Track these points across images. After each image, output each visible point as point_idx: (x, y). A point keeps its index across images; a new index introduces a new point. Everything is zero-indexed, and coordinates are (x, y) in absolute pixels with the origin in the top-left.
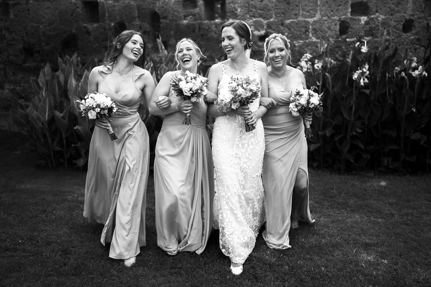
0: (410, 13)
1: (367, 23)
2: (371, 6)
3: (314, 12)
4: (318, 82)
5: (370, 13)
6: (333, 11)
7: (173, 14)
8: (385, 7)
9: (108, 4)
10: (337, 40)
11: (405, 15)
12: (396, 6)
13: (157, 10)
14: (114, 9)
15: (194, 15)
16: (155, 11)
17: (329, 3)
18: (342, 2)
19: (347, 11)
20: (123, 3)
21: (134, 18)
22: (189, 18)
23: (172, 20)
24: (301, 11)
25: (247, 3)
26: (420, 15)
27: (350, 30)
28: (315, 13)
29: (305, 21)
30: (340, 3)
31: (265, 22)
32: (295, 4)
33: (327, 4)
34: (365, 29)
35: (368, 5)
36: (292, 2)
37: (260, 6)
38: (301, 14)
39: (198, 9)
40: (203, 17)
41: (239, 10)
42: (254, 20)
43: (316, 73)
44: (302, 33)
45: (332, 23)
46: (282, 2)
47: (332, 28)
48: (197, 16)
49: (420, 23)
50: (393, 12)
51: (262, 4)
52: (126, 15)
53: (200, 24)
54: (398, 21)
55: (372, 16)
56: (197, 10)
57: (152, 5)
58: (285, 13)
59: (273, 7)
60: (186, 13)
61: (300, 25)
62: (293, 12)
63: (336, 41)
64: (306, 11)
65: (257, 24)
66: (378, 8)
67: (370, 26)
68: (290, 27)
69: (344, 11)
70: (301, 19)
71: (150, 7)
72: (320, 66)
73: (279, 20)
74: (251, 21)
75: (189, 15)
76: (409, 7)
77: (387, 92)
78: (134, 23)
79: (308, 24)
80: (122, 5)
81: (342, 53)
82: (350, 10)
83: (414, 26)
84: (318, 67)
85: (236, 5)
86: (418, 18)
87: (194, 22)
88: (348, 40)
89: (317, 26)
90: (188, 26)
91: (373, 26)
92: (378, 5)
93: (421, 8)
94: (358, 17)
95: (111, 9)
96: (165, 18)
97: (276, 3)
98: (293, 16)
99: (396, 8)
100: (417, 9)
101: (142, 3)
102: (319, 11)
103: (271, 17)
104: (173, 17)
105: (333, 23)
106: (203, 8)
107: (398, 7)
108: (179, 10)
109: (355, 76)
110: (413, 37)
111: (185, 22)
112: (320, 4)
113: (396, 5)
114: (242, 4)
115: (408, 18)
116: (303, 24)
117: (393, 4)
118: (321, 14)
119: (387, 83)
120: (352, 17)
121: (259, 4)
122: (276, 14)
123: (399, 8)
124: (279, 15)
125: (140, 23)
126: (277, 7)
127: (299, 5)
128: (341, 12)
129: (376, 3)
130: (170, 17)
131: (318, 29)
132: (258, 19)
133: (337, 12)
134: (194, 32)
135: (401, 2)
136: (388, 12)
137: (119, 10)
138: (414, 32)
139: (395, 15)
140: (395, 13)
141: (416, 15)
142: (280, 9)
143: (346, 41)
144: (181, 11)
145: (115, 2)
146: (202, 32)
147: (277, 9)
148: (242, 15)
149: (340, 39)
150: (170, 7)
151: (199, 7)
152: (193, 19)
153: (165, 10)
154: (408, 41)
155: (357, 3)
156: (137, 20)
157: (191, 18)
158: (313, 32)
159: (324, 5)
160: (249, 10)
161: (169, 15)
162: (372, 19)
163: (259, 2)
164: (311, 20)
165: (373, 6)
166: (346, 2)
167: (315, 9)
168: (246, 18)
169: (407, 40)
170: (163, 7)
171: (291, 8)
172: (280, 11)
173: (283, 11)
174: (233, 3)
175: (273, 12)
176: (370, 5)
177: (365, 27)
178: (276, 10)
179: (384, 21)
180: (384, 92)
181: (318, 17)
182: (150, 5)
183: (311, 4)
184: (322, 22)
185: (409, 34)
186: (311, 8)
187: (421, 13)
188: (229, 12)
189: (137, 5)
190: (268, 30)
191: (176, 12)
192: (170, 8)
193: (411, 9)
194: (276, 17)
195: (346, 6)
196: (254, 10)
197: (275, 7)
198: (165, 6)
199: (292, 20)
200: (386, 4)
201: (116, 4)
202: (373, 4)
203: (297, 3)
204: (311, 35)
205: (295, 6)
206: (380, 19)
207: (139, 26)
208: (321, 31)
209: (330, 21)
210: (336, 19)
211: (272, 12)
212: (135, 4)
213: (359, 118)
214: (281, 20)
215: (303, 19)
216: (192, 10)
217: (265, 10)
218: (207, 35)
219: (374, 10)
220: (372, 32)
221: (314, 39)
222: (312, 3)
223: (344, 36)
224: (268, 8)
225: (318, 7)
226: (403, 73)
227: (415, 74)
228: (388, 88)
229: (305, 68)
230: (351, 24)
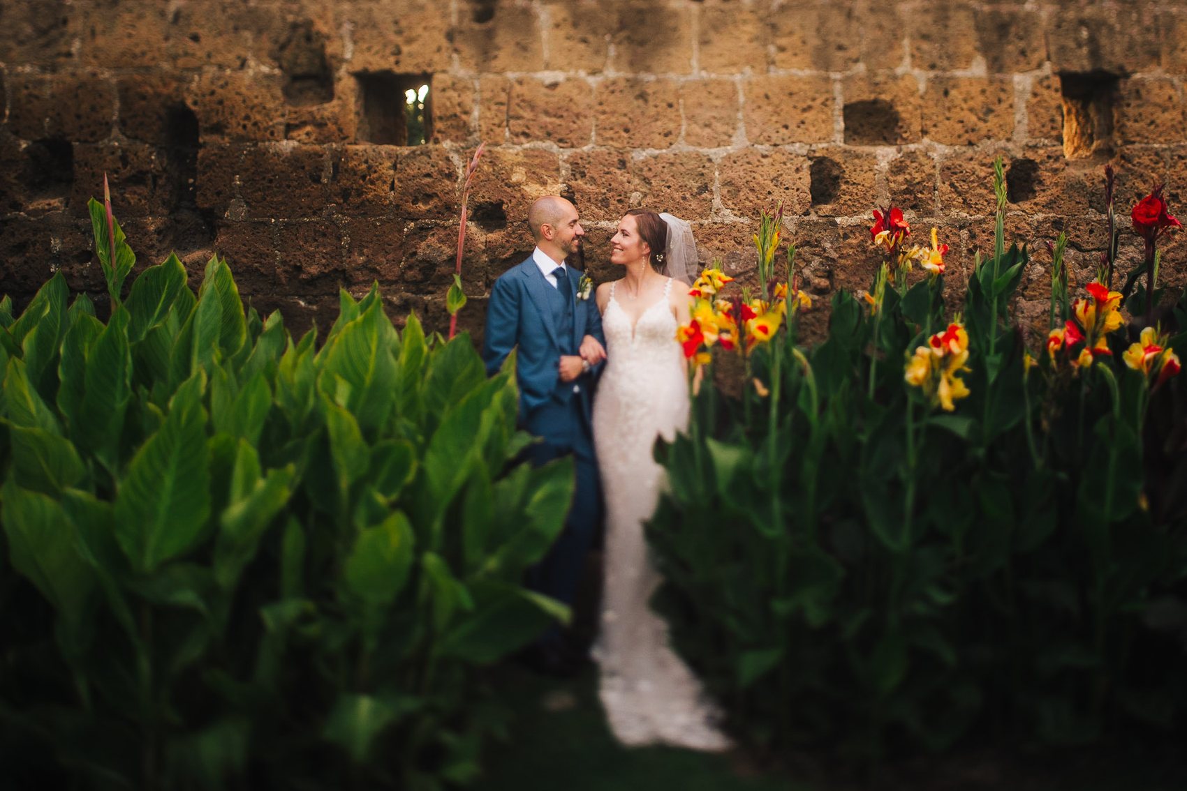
0: (1024, 141)
1: (897, 168)
2: (904, 115)
3: (725, 128)
4: (758, 384)
5: (905, 135)
6: (786, 127)
7: (247, 118)
8: (948, 119)
9: (18, 75)
10: (806, 218)
11: (1010, 145)
12: (980, 119)
13: (189, 102)
14: (36, 92)
15: (321, 125)
16: (183, 103)
17: (775, 101)
18: (814, 99)
19: (833, 129)
20: (73, 75)
21: (108, 126)
22: (301, 134)
23: (242, 139)
24: (684, 123)
25: (504, 90)
26: (1054, 148)
27: (844, 187)
28: (731, 131)
29: (698, 156)
30: (809, 103)
31: (566, 154)
32: (663, 101)
33: (769, 104)
34: (892, 185)
35: (897, 113)
36: (654, 93)
37: (547, 103)
38: (683, 133)
39: (335, 102)
40: (352, 130)
41: (476, 113)
42: (527, 145)
43: (750, 350)
44: (688, 196)
45: (785, 163)
46: (621, 91)
47: (787, 179)
48: (332, 127)
49: (1055, 171)
50: (973, 137)
51: (553, 96)
52: (78, 117)
53: (337, 156)
54: (991, 165)
55: (912, 147)
56: (331, 108)
57: (174, 85)
58: (630, 126)
59: (590, 107)
60: (294, 116)
61: (682, 169)
62: (659, 123)
63: (801, 225)
64: (701, 123)
65: (537, 161)
66: (928, 122)
67: (908, 177)
68: (650, 175)
69: (823, 125)
70: (682, 147)
71: (165, 91)
72: (773, 328)
73: (612, 150)
74: (518, 148)
75: (304, 124)
76: (1019, 122)
77: (1029, 423)
78: (101, 145)
79: (708, 165)
80: (69, 79)
81: (821, 263)
82: (841, 125)
83: (1041, 183)
84: (764, 329)
85: (467, 98)
86: (1049, 157)
87: (317, 147)
88: (838, 220)
89: (737, 173)
90: (296, 160)
91: (918, 177)
92: (926, 111)
93: (1053, 128)
94: (867, 149)
95: (25, 92)
96: (218, 129)
97: (601, 93)
98: (657, 138)
99: (981, 124)
100: (1045, 130)
101: (138, 78)
102: (741, 125)
103: (584, 139)
104: (244, 127)
105: (789, 165)
106: (352, 103)
107: (985, 121)
108: (270, 105)
109: (916, 371)
110: (1040, 216)
111: (287, 146)
112: (746, 102)
113: (981, 115)
114: (488, 95)
115: (1019, 156)
116: (692, 164)
117: (971, 110)
118: (748, 133)
119: (1026, 392)
120: (848, 147)
121: (546, 95)
122: (601, 129)
123: (989, 124)
124: (609, 134)
125: (125, 142)
126: (605, 108)
127: (678, 103)
128: (812, 129)
129: (920, 106)
130: (235, 128)
131: (740, 183)
132: (539, 144)
133: (800, 131)
134: (317, 180)
135: (993, 107)
136: (959, 136)
137: (53, 96)
138: (1041, 198)
139: (981, 146)
140: (980, 139)
141: (1041, 148)
142: (613, 113)
143: (835, 224)
144: (277, 109)
145: (44, 69)
146: (345, 182)
147: (604, 113)
148: (484, 129)
149: (813, 217)
150: (238, 94)
151: (340, 98)
152: (313, 137)
153: (221, 102)
154: (1028, 227)
155: (862, 103)
156: (115, 131)
157: (307, 134)
158: (725, 191)
159: (759, 107)
160: (511, 113)
161: (234, 122)
162: (912, 155)
163: (545, 90)
164: (717, 153)
165: (911, 114)
166: (827, 100)
167: (729, 116)
168: (498, 139)
169: (1023, 224)
170: (213, 93)
171: (652, 111)
172: (613, 119)
173: (626, 120)
174: (455, 90)
175: (590, 123)
176: (903, 111)
177: (891, 178)
178: (602, 117)
179: (949, 163)
180: (1013, 423)
181: (739, 143)
182: (165, 85)
183: (717, 102)
184: (754, 159)
185: (1026, 205)
186: (714, 114)
187: (1056, 143)
188: (441, 118)
189: (121, 83)
190: (573, 183)
191: (255, 109)
192: (239, 99)
193: (1026, 128)
194: (600, 140)
195: (830, 113)
196: (527, 114)
197: (600, 108)
198: (220, 91)
199: (657, 152)
200: (949, 109)
201: (48, 77)
202: (910, 107)
203: (671, 100)
204: (717, 202)
205: (664, 105)
206: (935, 155)
207: (119, 153)
208: (752, 190)
209: (778, 157)
210: (800, 152)
211: (586, 122)
212: (114, 81)
213: (932, 537)
214: (617, 149)
215: (691, 148)
216: (314, 108)
217: (565, 114)
218: (360, 193)
219: (916, 127)
220: (916, 198)
221: (729, 217)
222: (717, 97)
223: (826, 208)
224: (575, 109)
225: (738, 110)
226: (1085, 355)
227: (1134, 360)
228: (1029, 409)
229: (710, 330)
230: (848, 168)
